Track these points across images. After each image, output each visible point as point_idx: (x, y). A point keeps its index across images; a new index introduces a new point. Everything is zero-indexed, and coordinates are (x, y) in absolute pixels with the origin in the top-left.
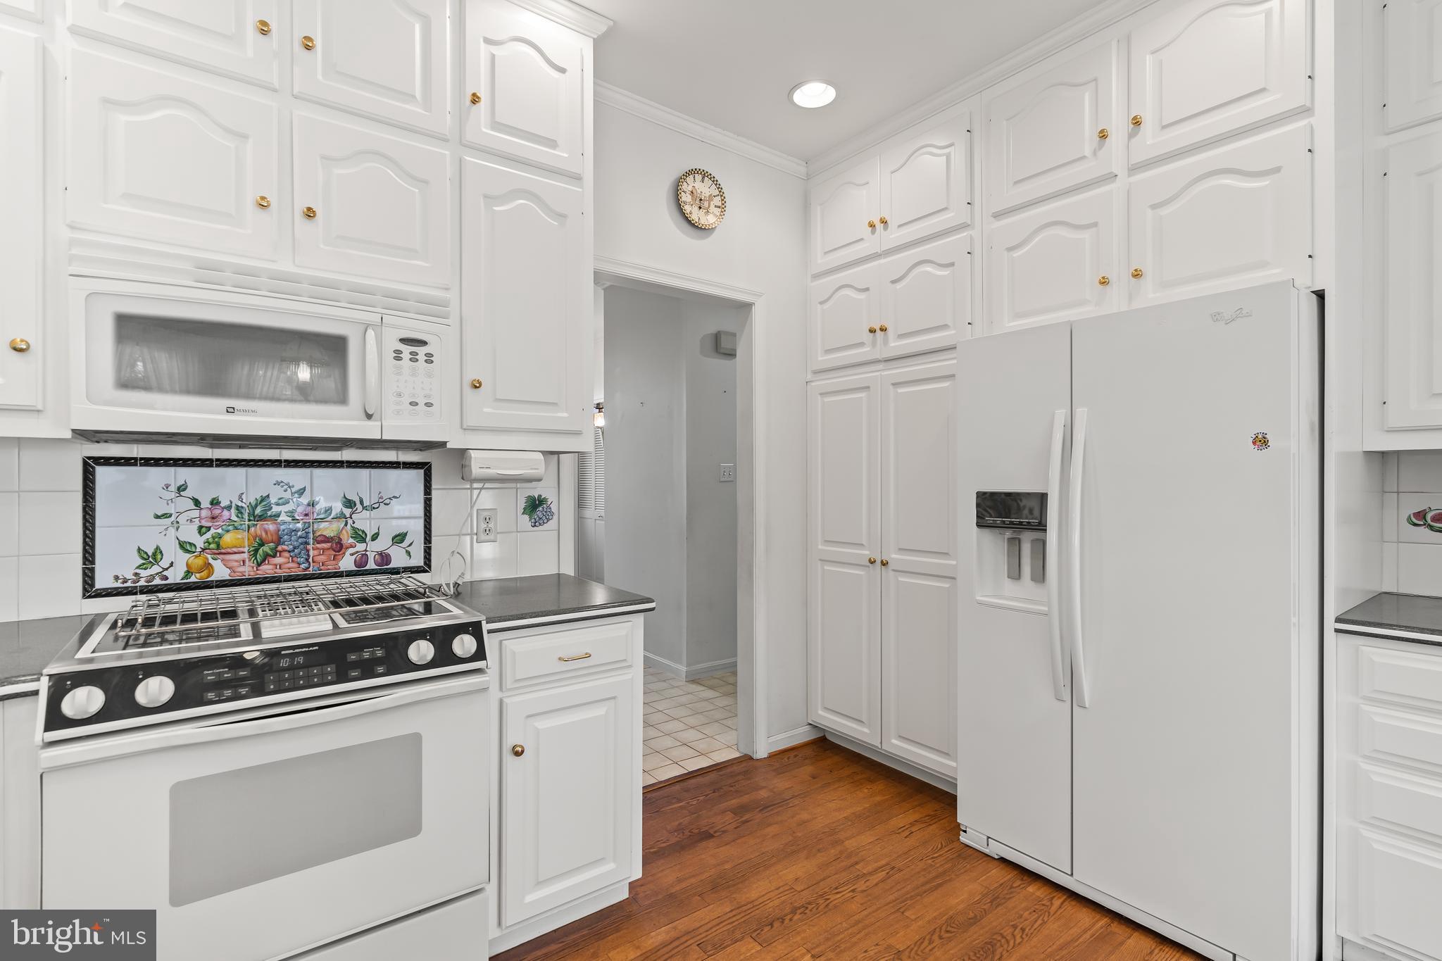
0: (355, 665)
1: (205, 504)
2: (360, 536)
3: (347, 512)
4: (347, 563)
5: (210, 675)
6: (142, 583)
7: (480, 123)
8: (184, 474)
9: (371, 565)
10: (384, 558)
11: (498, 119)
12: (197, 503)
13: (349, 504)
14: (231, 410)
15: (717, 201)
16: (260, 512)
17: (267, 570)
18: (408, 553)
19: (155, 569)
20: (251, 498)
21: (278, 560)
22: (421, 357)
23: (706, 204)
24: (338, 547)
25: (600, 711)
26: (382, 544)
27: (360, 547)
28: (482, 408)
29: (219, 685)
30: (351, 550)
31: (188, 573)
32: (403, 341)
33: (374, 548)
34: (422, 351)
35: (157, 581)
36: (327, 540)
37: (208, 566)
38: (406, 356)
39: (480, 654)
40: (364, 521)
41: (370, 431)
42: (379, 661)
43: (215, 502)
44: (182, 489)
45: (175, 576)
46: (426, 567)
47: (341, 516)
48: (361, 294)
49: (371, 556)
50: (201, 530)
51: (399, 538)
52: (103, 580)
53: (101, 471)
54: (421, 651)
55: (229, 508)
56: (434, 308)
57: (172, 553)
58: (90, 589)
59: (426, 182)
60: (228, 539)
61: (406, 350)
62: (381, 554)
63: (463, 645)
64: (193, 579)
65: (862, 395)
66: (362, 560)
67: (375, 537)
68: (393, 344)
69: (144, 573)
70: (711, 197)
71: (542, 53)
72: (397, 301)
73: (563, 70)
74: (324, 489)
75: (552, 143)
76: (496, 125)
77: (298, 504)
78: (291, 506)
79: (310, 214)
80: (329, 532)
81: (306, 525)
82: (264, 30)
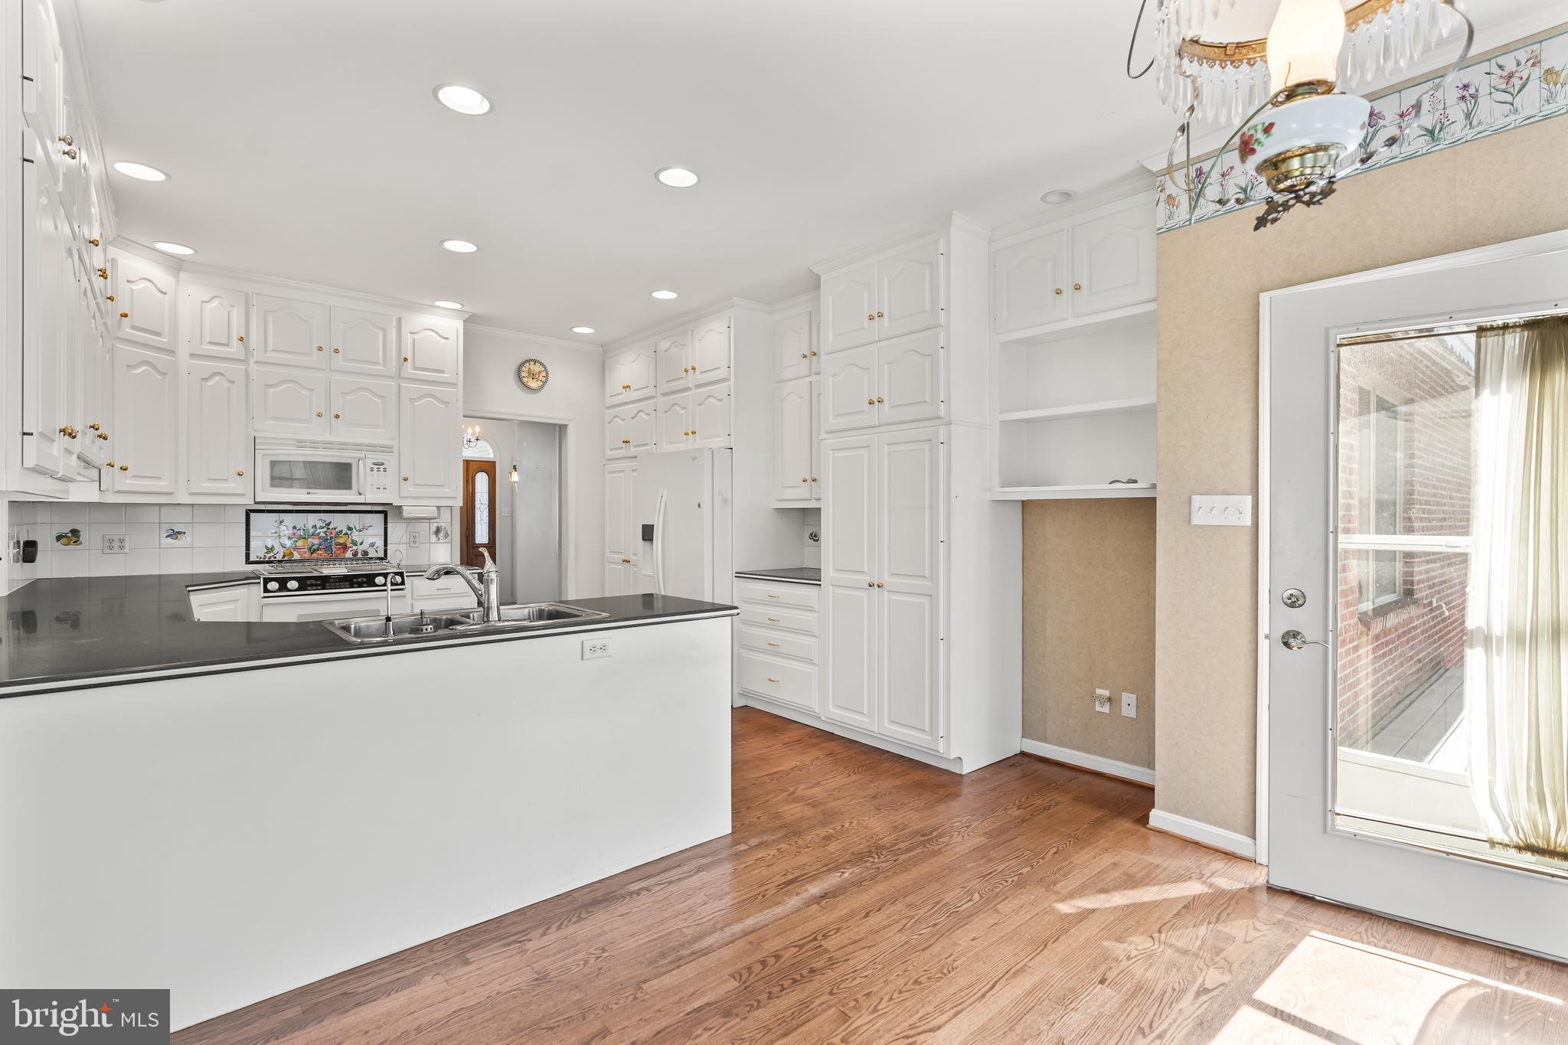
0: (356, 583)
1: (291, 528)
2: (355, 543)
3: (349, 532)
4: (349, 554)
5: (309, 582)
6: (267, 559)
7: (408, 367)
8: (283, 516)
9: (360, 556)
10: (365, 553)
11: (416, 365)
12: (287, 528)
13: (350, 529)
14: (309, 493)
15: (544, 374)
16: (312, 532)
17: (315, 556)
18: (377, 551)
19: (272, 554)
20: (309, 526)
21: (320, 552)
22: (382, 470)
23: (537, 376)
24: (345, 547)
26: (364, 547)
27: (355, 548)
28: (408, 489)
29: (312, 585)
30: (351, 549)
31: (284, 556)
32: (374, 464)
33: (360, 548)
34: (382, 467)
35: (272, 559)
36: (340, 544)
37: (291, 554)
38: (375, 469)
39: (403, 583)
40: (356, 536)
41: (360, 499)
42: (364, 583)
43: (295, 528)
44: (282, 522)
45: (279, 557)
46: (385, 558)
47: (346, 534)
48: (357, 447)
49: (360, 552)
50: (290, 539)
51: (372, 545)
52: (253, 558)
53: (252, 515)
54: (379, 580)
55: (300, 530)
56: (387, 449)
57: (277, 548)
58: (248, 561)
59: (384, 397)
60: (300, 543)
61: (375, 467)
62: (363, 551)
64: (286, 559)
65: (621, 474)
66: (355, 554)
67: (361, 543)
68: (370, 465)
69: (267, 555)
70: (540, 372)
71: (437, 333)
72: (371, 448)
73: (447, 339)
74: (339, 522)
75: (442, 372)
76: (416, 368)
77: (328, 529)
78: (325, 530)
79: (337, 417)
80: (341, 541)
81: (331, 538)
82: (320, 349)
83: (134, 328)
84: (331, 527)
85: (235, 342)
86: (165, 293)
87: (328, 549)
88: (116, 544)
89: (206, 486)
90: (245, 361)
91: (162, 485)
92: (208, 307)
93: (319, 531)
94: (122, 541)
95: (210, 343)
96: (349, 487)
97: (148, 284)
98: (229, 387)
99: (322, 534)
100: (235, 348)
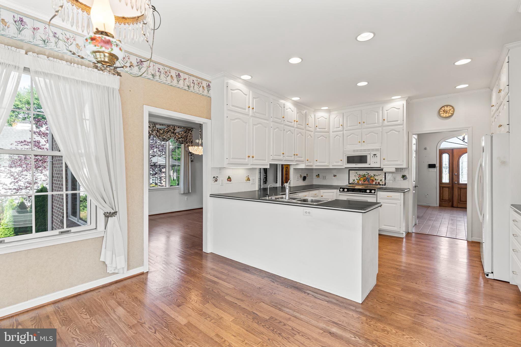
0: (361, 191)
1: (359, 175)
2: (376, 180)
3: (374, 176)
4: (374, 183)
5: (350, 190)
8: (357, 171)
9: (377, 184)
10: (379, 183)
12: (358, 174)
13: (374, 175)
14: (356, 165)
15: (452, 110)
16: (364, 176)
17: (365, 183)
18: (382, 182)
19: (354, 182)
20: (363, 174)
21: (366, 182)
22: (376, 157)
23: (448, 112)
24: (373, 181)
25: (394, 205)
26: (379, 181)
27: (376, 181)
28: (386, 162)
31: (357, 183)
32: (373, 155)
33: (377, 181)
34: (376, 156)
36: (372, 180)
37: (359, 182)
38: (374, 157)
39: (375, 193)
40: (376, 178)
41: (369, 166)
42: (364, 191)
43: (360, 174)
44: (357, 173)
46: (385, 185)
47: (373, 177)
48: (369, 150)
49: (377, 182)
50: (359, 178)
51: (381, 180)
52: (350, 183)
53: (350, 171)
54: (368, 191)
55: (361, 175)
56: (377, 150)
57: (356, 180)
58: (349, 183)
59: (377, 133)
60: (361, 179)
62: (378, 182)
63: (373, 191)
66: (376, 183)
67: (378, 180)
68: (372, 155)
70: (450, 110)
71: (395, 108)
72: (373, 150)
73: (399, 109)
74: (372, 173)
75: (397, 121)
76: (388, 122)
77: (368, 175)
78: (367, 175)
79: (364, 142)
80: (372, 179)
81: (369, 178)
82: (360, 123)
83: (319, 129)
84: (369, 174)
85: (341, 126)
86: (326, 119)
87: (368, 181)
88: (325, 178)
89: (335, 164)
90: (343, 130)
91: (326, 164)
92: (335, 119)
93: (366, 175)
94: (326, 177)
95: (336, 128)
96: (366, 163)
97: (322, 118)
98: (339, 138)
99: (367, 177)
100: (341, 128)
